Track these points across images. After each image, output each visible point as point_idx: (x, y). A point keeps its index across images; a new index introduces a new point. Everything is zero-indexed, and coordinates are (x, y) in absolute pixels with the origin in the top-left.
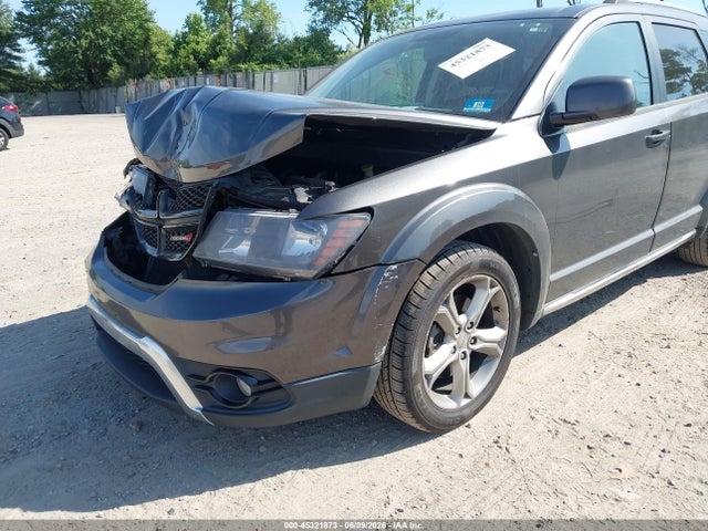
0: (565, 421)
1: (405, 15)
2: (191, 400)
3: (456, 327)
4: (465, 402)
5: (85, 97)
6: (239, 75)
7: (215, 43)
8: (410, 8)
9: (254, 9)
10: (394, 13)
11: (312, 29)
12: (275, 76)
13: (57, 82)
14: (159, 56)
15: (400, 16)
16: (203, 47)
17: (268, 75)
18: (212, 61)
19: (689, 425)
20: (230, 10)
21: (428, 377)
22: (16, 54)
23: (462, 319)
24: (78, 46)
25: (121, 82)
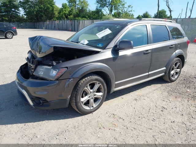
0: (113, 114)
1: (122, 6)
2: (31, 103)
3: (90, 92)
4: (92, 108)
5: (36, 24)
6: (76, 21)
7: (70, 11)
8: (123, 5)
9: (82, 2)
10: (119, 6)
11: (97, 9)
12: (85, 22)
13: (29, 19)
14: (56, 14)
15: (121, 6)
16: (67, 12)
17: (83, 21)
18: (69, 17)
19: (139, 117)
20: (75, 3)
21: (82, 102)
22: (18, 12)
23: (92, 90)
24: (34, 10)
25: (45, 21)
